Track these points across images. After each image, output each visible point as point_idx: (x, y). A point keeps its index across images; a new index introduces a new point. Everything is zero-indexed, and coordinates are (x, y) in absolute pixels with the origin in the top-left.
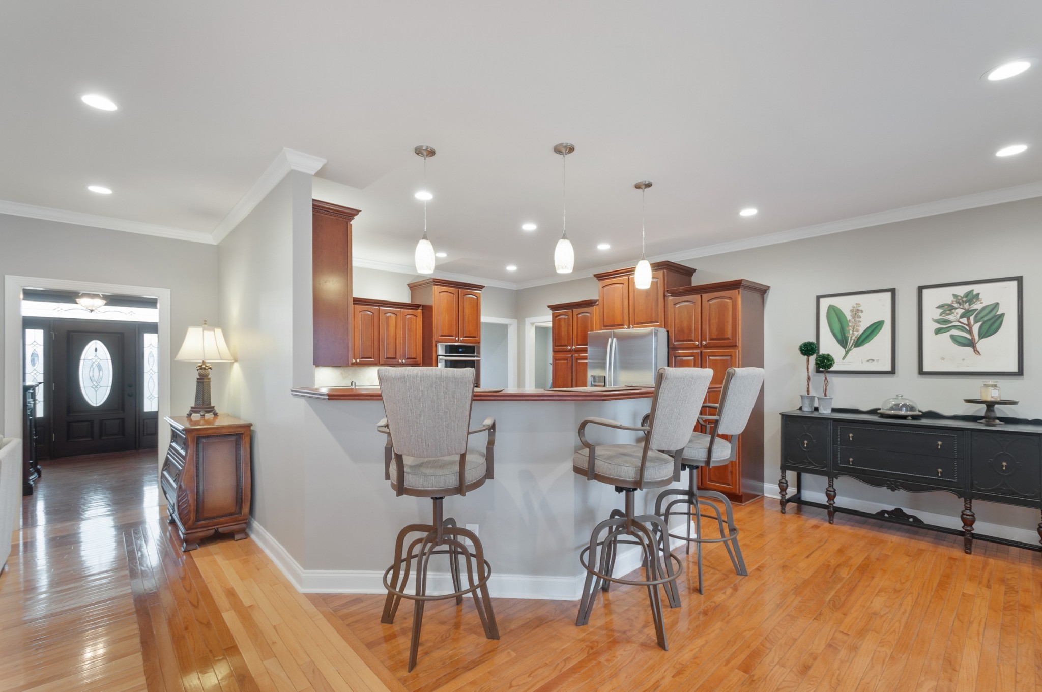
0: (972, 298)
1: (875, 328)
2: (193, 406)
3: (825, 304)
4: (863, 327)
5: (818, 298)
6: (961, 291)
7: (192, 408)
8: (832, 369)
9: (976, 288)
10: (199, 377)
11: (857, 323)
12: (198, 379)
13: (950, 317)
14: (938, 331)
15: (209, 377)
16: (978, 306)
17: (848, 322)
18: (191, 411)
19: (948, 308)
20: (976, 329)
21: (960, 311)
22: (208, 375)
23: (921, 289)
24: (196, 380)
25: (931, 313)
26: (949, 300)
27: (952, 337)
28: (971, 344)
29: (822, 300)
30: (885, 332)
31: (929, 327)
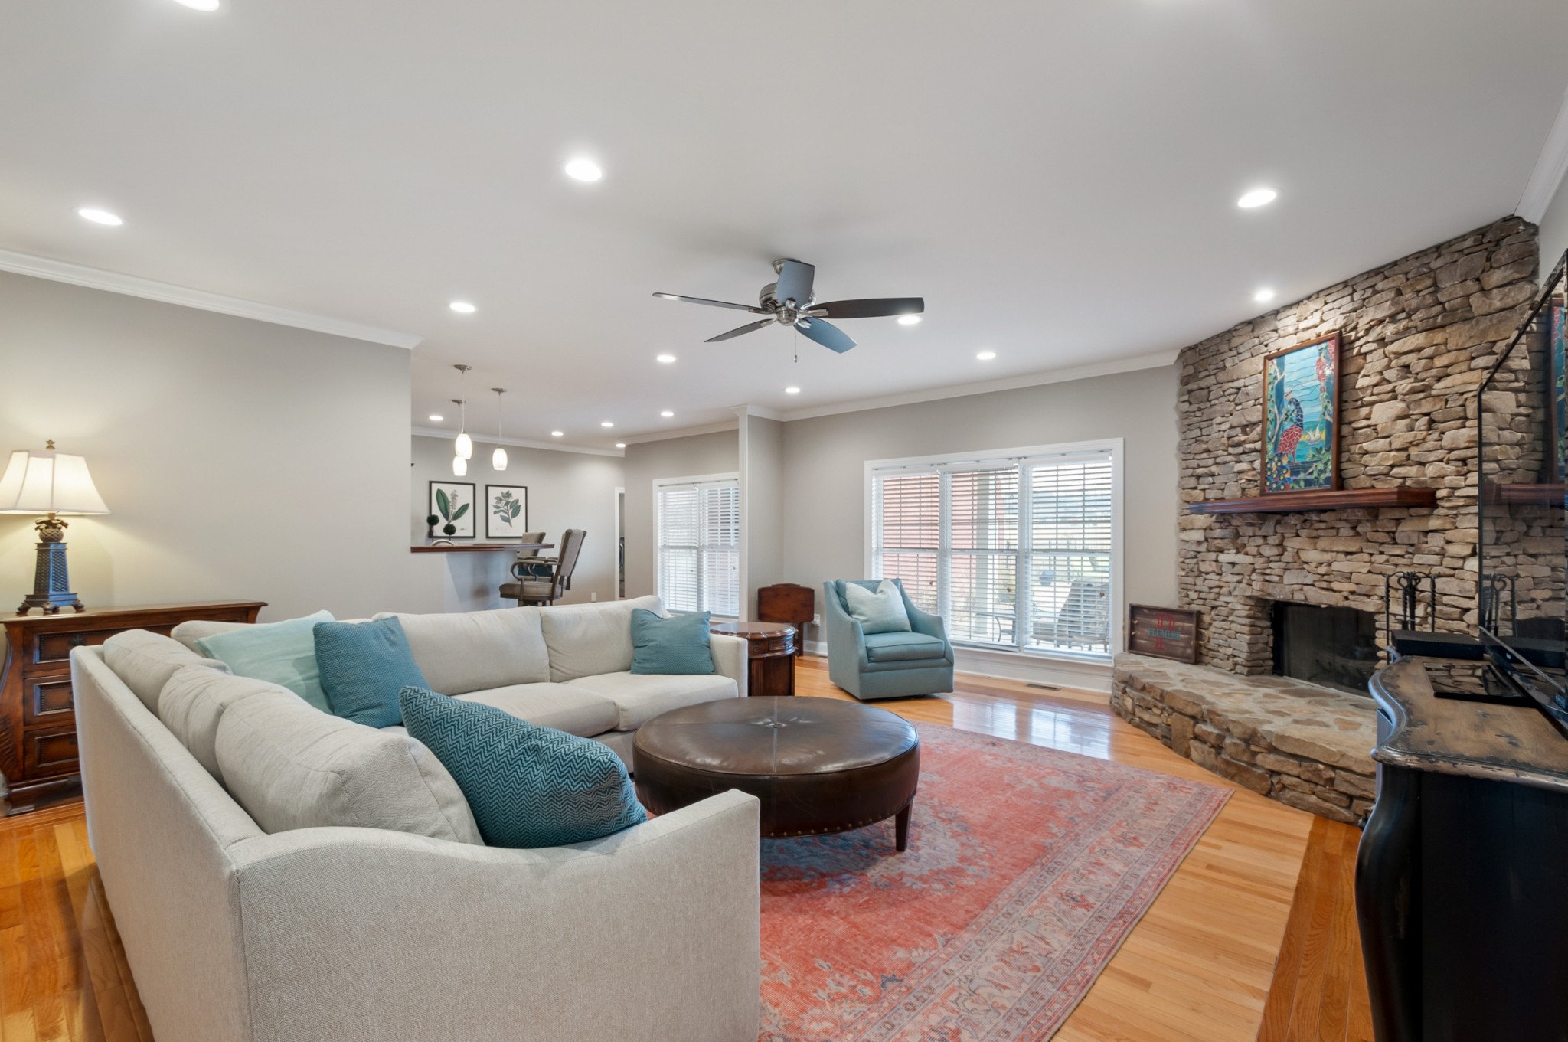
0: (508, 495)
1: (465, 507)
2: (32, 593)
3: (435, 487)
4: (458, 507)
5: (431, 483)
6: (505, 490)
7: (28, 597)
8: (455, 535)
9: (511, 490)
10: (41, 541)
11: (454, 504)
12: (39, 545)
13: (500, 505)
14: (495, 512)
15: (62, 542)
16: (511, 500)
17: (449, 502)
18: (26, 602)
19: (499, 499)
20: (510, 511)
21: (504, 502)
22: (60, 536)
23: (487, 486)
24: (36, 547)
25: (492, 502)
26: (500, 495)
27: (501, 516)
28: (507, 520)
29: (433, 485)
30: (470, 511)
31: (491, 509)
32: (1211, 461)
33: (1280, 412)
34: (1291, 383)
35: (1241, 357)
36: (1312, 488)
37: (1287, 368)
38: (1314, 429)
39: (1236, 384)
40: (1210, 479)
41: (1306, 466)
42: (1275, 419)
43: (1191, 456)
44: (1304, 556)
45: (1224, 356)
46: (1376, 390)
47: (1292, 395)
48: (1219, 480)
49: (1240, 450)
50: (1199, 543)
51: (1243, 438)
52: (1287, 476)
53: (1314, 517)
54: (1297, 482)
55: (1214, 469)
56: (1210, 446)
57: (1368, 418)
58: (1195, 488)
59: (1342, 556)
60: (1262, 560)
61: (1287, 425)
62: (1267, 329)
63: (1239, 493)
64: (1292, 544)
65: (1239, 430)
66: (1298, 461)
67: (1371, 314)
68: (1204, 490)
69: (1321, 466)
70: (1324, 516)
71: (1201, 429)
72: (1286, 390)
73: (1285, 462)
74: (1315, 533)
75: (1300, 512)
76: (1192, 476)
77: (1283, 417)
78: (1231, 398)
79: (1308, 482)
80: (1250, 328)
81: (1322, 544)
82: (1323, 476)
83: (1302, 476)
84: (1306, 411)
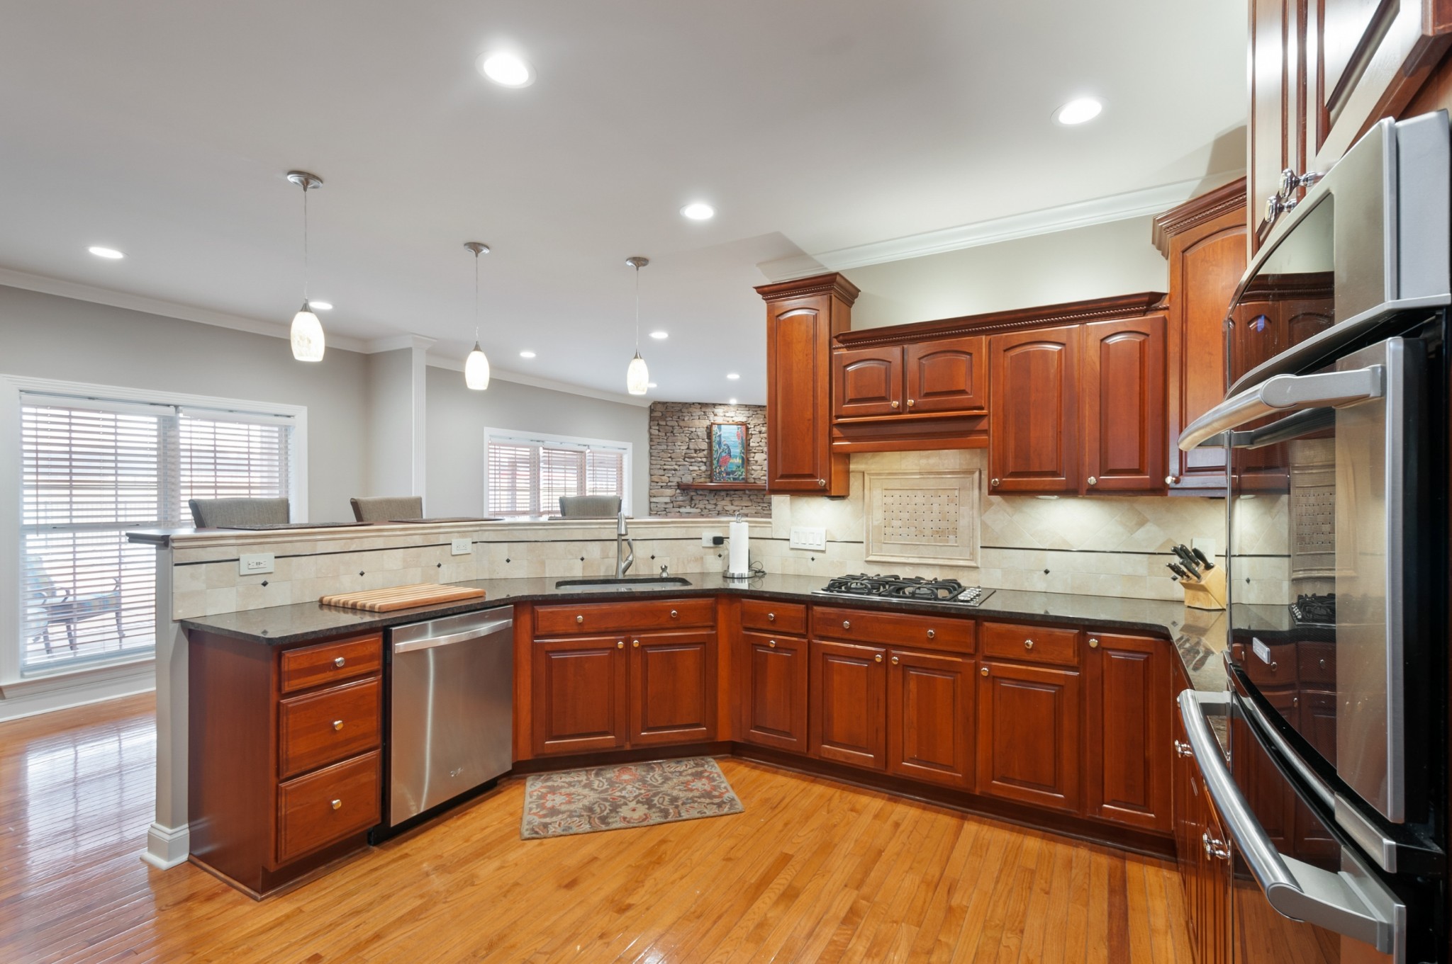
32: (674, 463)
33: (720, 448)
34: (724, 437)
35: (693, 418)
36: (736, 481)
37: (723, 430)
38: (736, 458)
39: (691, 429)
40: (673, 472)
41: (733, 472)
42: (717, 451)
43: (660, 459)
44: (726, 508)
45: (684, 414)
46: (757, 448)
47: (725, 443)
48: (678, 473)
49: (693, 460)
50: (666, 503)
51: (695, 455)
52: (724, 475)
53: (732, 493)
54: (730, 478)
55: (676, 467)
56: (673, 456)
57: (753, 458)
58: (664, 475)
59: (744, 508)
60: (707, 510)
61: (724, 454)
62: (710, 410)
63: (692, 480)
64: (721, 503)
65: (693, 451)
66: (729, 470)
67: (755, 421)
68: (669, 477)
69: (740, 473)
70: (736, 492)
71: (667, 446)
72: (723, 439)
73: (723, 469)
74: (732, 499)
75: (727, 490)
76: (660, 469)
77: (721, 450)
78: (688, 435)
79: (734, 479)
80: (700, 406)
81: (735, 503)
82: (741, 477)
83: (731, 476)
84: (732, 450)
